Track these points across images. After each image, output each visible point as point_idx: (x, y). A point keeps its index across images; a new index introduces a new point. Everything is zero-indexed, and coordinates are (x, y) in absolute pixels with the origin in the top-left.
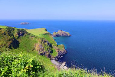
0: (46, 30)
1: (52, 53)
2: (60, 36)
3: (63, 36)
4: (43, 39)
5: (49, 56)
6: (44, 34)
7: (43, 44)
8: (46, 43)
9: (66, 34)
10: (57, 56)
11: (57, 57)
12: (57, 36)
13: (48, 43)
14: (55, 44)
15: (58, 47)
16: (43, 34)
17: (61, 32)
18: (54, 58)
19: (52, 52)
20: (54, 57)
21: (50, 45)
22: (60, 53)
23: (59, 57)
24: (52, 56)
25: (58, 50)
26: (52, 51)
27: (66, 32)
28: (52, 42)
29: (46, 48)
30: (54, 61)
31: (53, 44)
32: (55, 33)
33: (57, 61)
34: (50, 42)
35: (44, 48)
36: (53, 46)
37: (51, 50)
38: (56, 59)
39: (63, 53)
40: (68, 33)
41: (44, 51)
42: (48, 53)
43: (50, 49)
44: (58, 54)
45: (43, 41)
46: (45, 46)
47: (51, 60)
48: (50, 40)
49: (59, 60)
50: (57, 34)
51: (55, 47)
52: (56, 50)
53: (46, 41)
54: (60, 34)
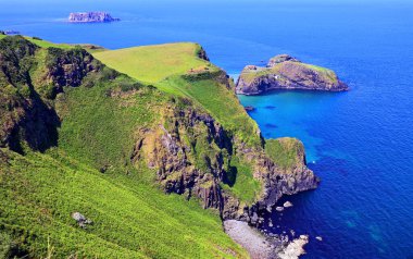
0: (202, 55)
1: (231, 183)
4: (185, 102)
5: (216, 199)
6: (190, 78)
7: (182, 131)
8: (201, 129)
9: (315, 77)
10: (259, 198)
11: (258, 209)
13: (210, 124)
14: (248, 131)
15: (265, 153)
16: (184, 77)
17: (289, 67)
18: (241, 212)
19: (230, 177)
20: (243, 205)
21: (225, 140)
22: (275, 183)
23: (269, 209)
24: (231, 202)
25: (265, 170)
26: (234, 170)
27: (316, 68)
28: (236, 121)
29: (201, 155)
30: (239, 229)
31: (238, 137)
32: (250, 75)
33: (260, 227)
34: (219, 123)
35: (188, 155)
36: (236, 143)
37: (225, 167)
38: (255, 214)
39: (296, 185)
41: (190, 170)
42: (210, 183)
43: (220, 159)
44: (265, 192)
45: (182, 114)
46: (194, 145)
47: (223, 220)
48: (221, 113)
49: (271, 225)
50: (263, 77)
51: (249, 151)
52: (257, 168)
53: (198, 118)
54: (282, 82)
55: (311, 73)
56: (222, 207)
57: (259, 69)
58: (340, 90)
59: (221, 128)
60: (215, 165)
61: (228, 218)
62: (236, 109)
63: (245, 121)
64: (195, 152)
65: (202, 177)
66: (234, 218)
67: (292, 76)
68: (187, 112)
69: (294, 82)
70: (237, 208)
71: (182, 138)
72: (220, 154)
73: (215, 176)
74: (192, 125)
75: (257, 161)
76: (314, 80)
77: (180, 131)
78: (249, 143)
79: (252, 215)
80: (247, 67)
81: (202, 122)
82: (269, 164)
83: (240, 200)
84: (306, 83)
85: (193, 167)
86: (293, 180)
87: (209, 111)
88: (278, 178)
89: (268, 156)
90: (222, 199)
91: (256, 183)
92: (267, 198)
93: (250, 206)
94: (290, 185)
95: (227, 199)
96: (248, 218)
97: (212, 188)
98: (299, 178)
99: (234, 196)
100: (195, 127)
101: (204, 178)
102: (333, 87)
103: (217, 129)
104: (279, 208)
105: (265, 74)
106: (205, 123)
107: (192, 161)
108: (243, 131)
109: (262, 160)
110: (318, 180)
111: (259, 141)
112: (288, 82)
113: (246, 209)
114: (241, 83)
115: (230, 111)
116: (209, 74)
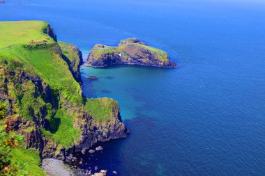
0: (50, 32)
1: (54, 130)
4: (16, 64)
5: (36, 141)
6: (29, 48)
7: (11, 86)
8: (29, 87)
9: (151, 56)
10: (76, 143)
11: (74, 151)
12: (110, 62)
15: (86, 108)
16: (24, 46)
17: (131, 47)
18: (57, 152)
19: (53, 125)
20: (60, 147)
21: (51, 96)
22: (90, 133)
24: (51, 144)
25: (83, 122)
26: (58, 121)
27: (152, 49)
28: (62, 82)
29: (25, 106)
30: (54, 165)
31: (64, 94)
32: (99, 51)
33: (71, 164)
35: (15, 105)
36: (62, 100)
37: (48, 117)
38: (71, 155)
39: (109, 134)
40: (161, 55)
41: (15, 117)
43: (44, 111)
44: (81, 138)
45: (12, 73)
46: (20, 98)
47: (42, 158)
48: (52, 76)
49: (81, 163)
50: (108, 54)
51: (72, 106)
52: (77, 119)
53: (28, 78)
54: (124, 58)
55: (148, 52)
56: (42, 148)
57: (106, 47)
58: (169, 66)
59: (48, 87)
60: (38, 115)
61: (47, 156)
62: (64, 74)
63: (71, 83)
64: (20, 103)
65: (25, 123)
66: (52, 157)
67: (133, 55)
68: (17, 72)
69: (134, 59)
70: (55, 149)
71: (10, 92)
72: (45, 108)
73: (37, 123)
74: (21, 83)
75: (77, 114)
76: (150, 58)
77: (8, 87)
78: (72, 100)
79: (68, 155)
80: (96, 46)
81: (30, 81)
82: (88, 117)
83: (58, 143)
84: (144, 61)
85: (17, 115)
86: (107, 130)
87: (40, 74)
88: (95, 128)
89: (87, 111)
90: (42, 142)
91: (75, 131)
92: (83, 143)
93: (67, 148)
94: (104, 134)
95: (46, 142)
96: (63, 157)
97: (33, 132)
98: (112, 129)
99: (53, 140)
100: (23, 85)
101: (27, 124)
102: (164, 65)
103: (44, 87)
104: (91, 151)
105: (111, 52)
106: (33, 82)
107: (17, 110)
108: (68, 90)
109: (82, 114)
110: (128, 131)
111: (81, 99)
112: (130, 59)
113: (63, 150)
114: (91, 58)
115: (59, 74)
116: (46, 45)
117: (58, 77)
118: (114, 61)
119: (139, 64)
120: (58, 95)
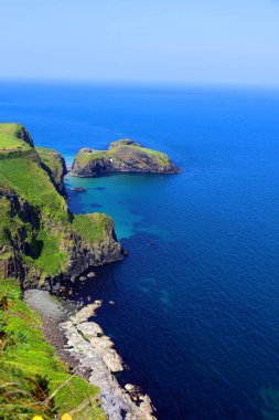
0: (24, 135)
1: (36, 255)
2: (117, 172)
3: (133, 172)
5: (16, 270)
8: (3, 204)
9: (148, 160)
10: (64, 269)
11: (62, 279)
12: (99, 170)
13: (14, 200)
14: (55, 207)
15: (73, 227)
17: (124, 150)
18: (42, 282)
19: (35, 249)
20: (44, 275)
21: (31, 215)
22: (80, 256)
23: (73, 280)
24: (33, 272)
25: (71, 244)
26: (40, 243)
27: (149, 152)
28: (44, 197)
30: (38, 298)
31: (46, 212)
32: (86, 157)
33: (59, 295)
36: (44, 219)
37: (28, 240)
38: (58, 284)
39: (102, 257)
40: (161, 158)
42: (9, 255)
43: (22, 232)
44: (69, 263)
47: (23, 289)
48: (30, 189)
49: (70, 293)
50: (97, 160)
51: (56, 225)
52: (63, 241)
54: (116, 164)
55: (145, 156)
56: (22, 278)
57: (94, 152)
59: (26, 203)
60: (16, 238)
61: (30, 287)
62: (45, 186)
63: (54, 197)
66: (35, 287)
67: (127, 159)
69: (129, 164)
70: (39, 278)
72: (24, 228)
73: (16, 248)
75: (63, 235)
76: (148, 163)
78: (56, 218)
79: (55, 284)
80: (82, 150)
81: (4, 198)
82: (76, 238)
83: (42, 270)
84: (140, 166)
86: (100, 252)
87: (16, 188)
88: (86, 251)
89: (75, 230)
90: (22, 268)
91: (61, 256)
92: (72, 269)
93: (53, 276)
94: (97, 257)
95: (28, 270)
96: (49, 288)
97: (10, 259)
98: (106, 253)
99: (36, 267)
101: (3, 250)
102: (165, 170)
103: (22, 204)
104: (82, 278)
105: (100, 157)
106: (8, 198)
108: (51, 206)
109: (68, 234)
110: (126, 252)
111: (66, 216)
112: (123, 165)
113: (48, 279)
114: (76, 165)
115: (39, 187)
116: (20, 152)
117: (38, 191)
118: (104, 168)
119: (134, 170)
120: (39, 212)
